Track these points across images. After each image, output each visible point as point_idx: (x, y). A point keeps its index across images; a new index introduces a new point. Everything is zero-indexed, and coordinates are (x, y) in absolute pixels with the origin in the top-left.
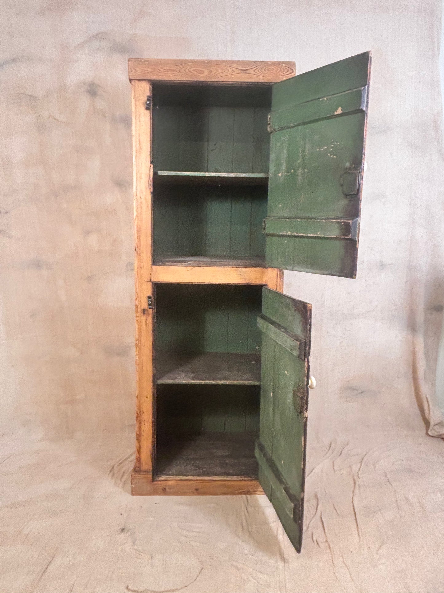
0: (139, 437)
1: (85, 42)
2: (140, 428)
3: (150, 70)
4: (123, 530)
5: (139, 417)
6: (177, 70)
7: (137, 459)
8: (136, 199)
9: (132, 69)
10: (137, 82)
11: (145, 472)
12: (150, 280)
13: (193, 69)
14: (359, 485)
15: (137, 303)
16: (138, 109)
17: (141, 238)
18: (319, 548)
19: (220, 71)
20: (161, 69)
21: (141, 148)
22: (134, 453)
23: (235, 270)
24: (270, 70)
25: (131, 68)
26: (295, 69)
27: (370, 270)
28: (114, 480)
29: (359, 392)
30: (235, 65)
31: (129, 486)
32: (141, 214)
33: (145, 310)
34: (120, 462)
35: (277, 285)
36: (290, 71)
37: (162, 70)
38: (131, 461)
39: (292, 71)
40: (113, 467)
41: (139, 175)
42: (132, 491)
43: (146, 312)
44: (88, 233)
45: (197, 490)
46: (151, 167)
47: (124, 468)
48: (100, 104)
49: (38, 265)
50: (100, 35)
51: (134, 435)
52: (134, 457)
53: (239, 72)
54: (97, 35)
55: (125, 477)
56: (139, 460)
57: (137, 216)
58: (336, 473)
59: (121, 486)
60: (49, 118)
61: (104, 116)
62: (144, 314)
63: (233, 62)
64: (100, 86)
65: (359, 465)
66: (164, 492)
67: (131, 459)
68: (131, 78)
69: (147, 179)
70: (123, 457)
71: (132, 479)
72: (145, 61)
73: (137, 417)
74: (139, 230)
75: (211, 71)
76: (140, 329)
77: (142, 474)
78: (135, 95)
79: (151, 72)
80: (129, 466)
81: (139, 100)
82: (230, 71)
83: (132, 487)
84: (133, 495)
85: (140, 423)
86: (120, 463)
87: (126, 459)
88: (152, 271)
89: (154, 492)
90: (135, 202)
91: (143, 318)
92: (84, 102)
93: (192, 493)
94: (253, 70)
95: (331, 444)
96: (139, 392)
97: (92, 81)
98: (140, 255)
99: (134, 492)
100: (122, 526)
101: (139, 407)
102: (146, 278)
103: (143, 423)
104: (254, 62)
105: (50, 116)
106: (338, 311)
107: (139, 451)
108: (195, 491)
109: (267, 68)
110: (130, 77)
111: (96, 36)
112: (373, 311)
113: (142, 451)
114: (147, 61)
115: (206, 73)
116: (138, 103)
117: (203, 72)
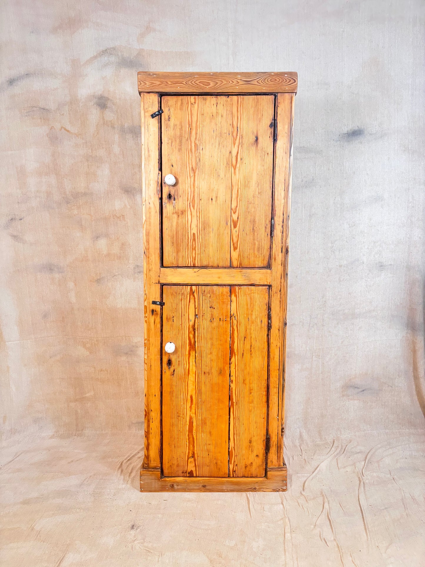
0: (147, 435)
1: (95, 57)
2: (148, 426)
3: (158, 83)
4: (133, 527)
5: (147, 414)
6: (184, 83)
7: (145, 455)
8: (145, 205)
9: (142, 82)
10: (145, 94)
11: (153, 468)
12: (159, 282)
13: (199, 81)
14: (364, 483)
15: (146, 304)
16: (146, 120)
17: (150, 242)
18: (327, 546)
19: (225, 82)
20: (168, 82)
21: (149, 156)
22: (141, 450)
23: (240, 272)
24: (273, 80)
25: (140, 82)
26: (297, 79)
27: (370, 271)
28: (122, 477)
29: (361, 390)
30: (239, 76)
31: (137, 483)
32: (149, 218)
33: (154, 310)
34: (128, 458)
35: (281, 286)
36: (292, 81)
37: (170, 83)
38: (139, 458)
39: (294, 81)
40: (122, 464)
41: (147, 182)
42: (141, 488)
43: (155, 313)
44: (97, 237)
45: (204, 486)
46: (159, 174)
47: (132, 465)
48: (109, 115)
49: (50, 268)
50: (108, 51)
51: (142, 433)
52: (142, 454)
53: (244, 83)
54: (106, 50)
55: (133, 474)
56: (147, 457)
57: (145, 220)
58: (340, 470)
59: (129, 482)
60: (61, 130)
61: (113, 127)
62: (153, 314)
63: (237, 74)
64: (109, 99)
65: (363, 463)
66: (172, 488)
67: (139, 455)
68: (141, 90)
69: (156, 185)
70: (131, 454)
71: (141, 476)
72: (154, 74)
73: (146, 415)
74: (148, 234)
75: (217, 83)
76: (149, 330)
77: (150, 471)
78: (144, 107)
79: (160, 85)
80: (138, 463)
81: (148, 111)
82: (235, 82)
83: (141, 483)
84: (141, 491)
85: (149, 421)
86: (128, 460)
87: (134, 456)
88: (160, 273)
89: (163, 489)
90: (144, 207)
91: (152, 319)
92: (94, 115)
93: (200, 490)
94: (256, 81)
95: (334, 442)
96: (148, 391)
97: (101, 95)
98: (149, 258)
99: (143, 489)
100: (132, 523)
101: (148, 405)
102: (154, 279)
103: (151, 421)
104: (258, 73)
105: (62, 127)
106: (339, 311)
107: (148, 449)
108: (202, 488)
109: (270, 79)
110: (139, 90)
111: (105, 52)
112: (374, 310)
113: (150, 447)
114: (155, 74)
115: (212, 84)
116: (146, 114)
117: (209, 84)
